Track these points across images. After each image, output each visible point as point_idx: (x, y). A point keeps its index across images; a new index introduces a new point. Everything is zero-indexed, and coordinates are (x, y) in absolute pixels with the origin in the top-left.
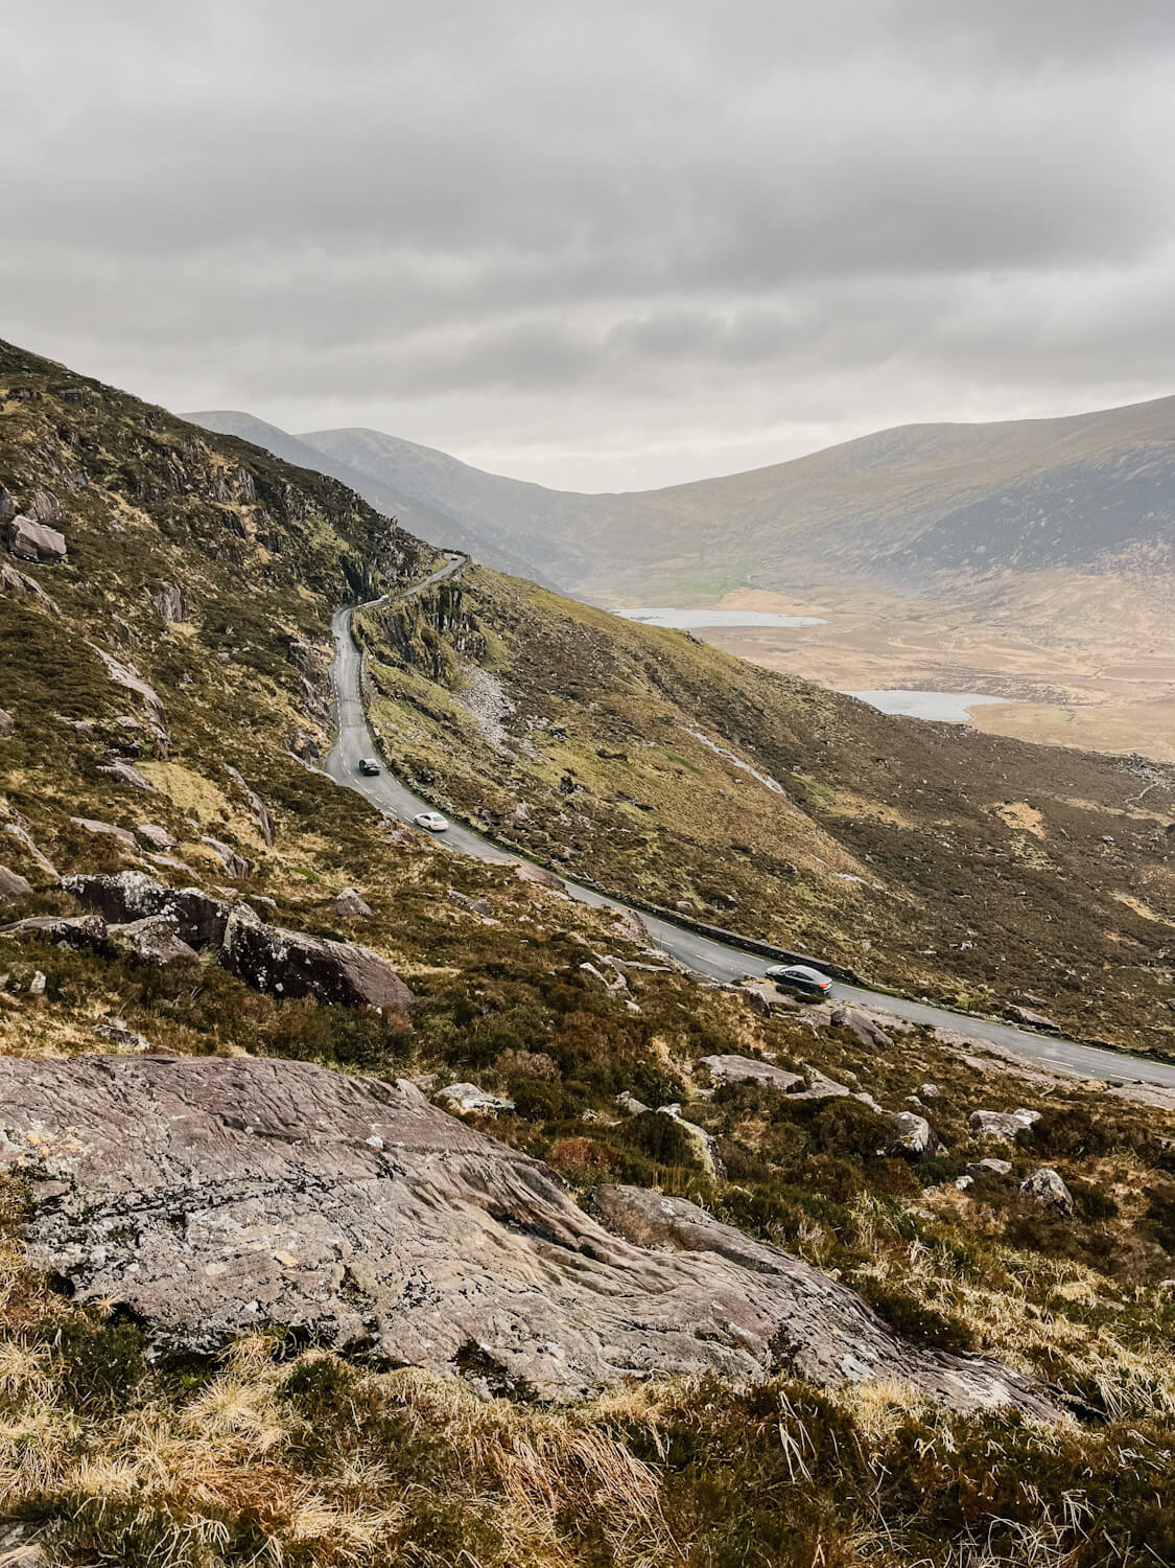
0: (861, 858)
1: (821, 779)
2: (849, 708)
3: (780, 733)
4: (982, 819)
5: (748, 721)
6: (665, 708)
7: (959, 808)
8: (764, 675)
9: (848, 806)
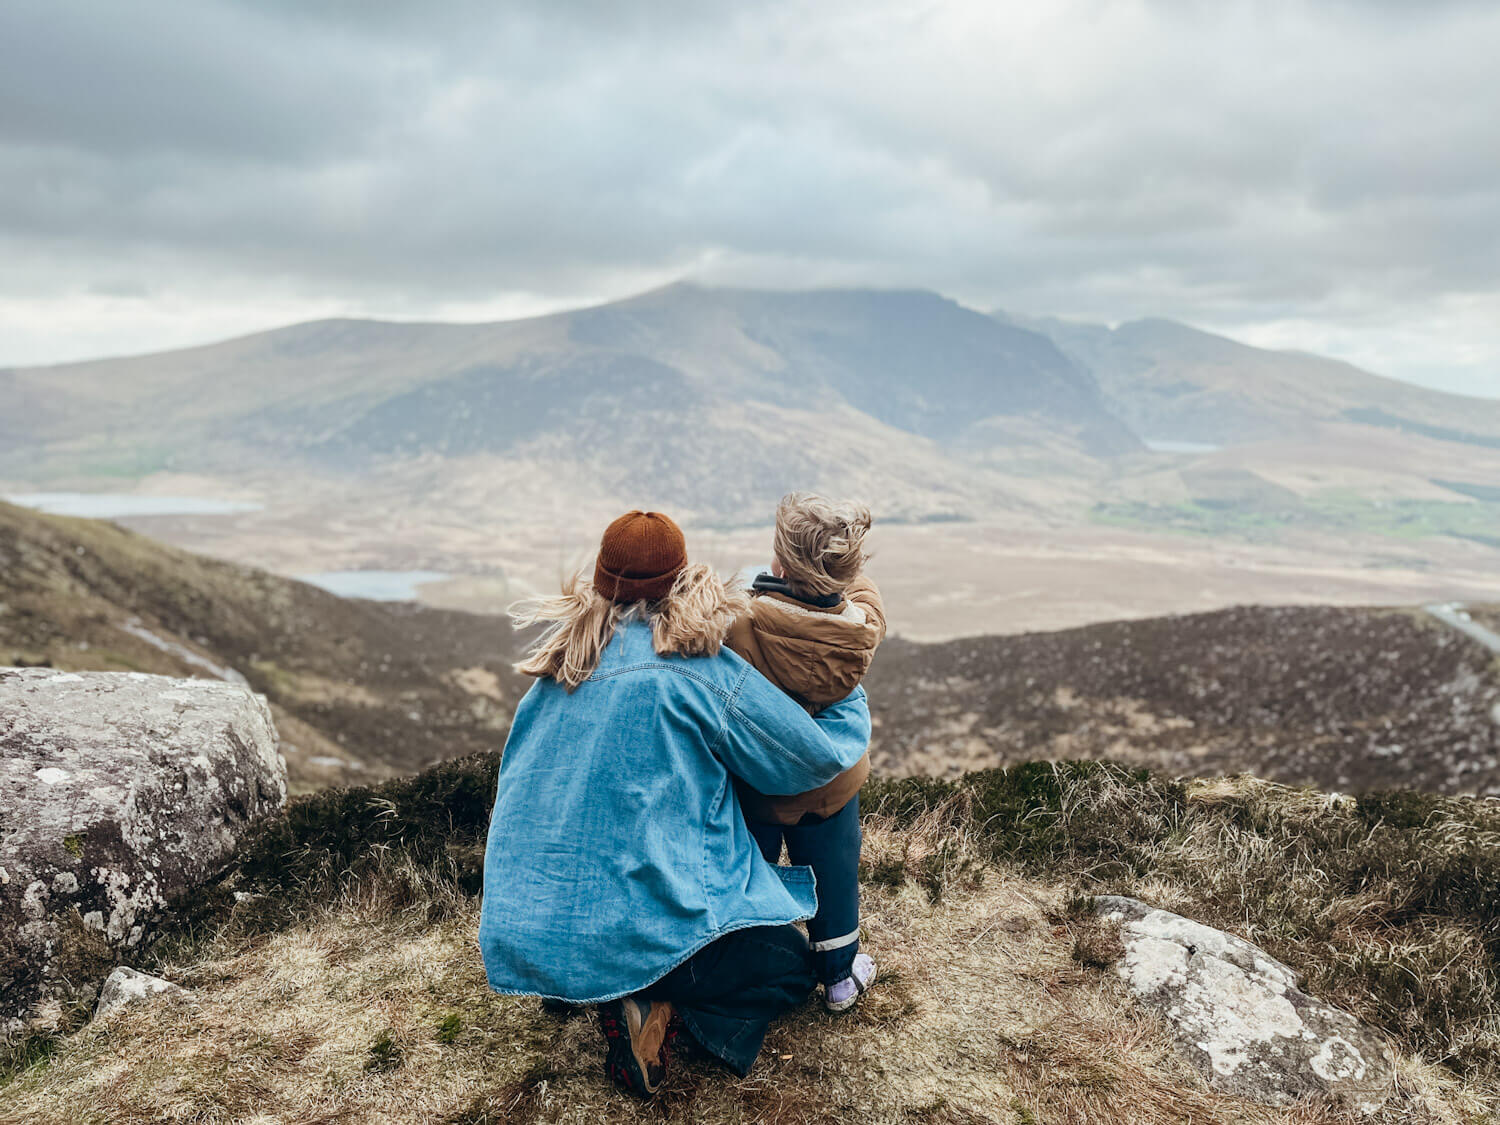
0: (334, 740)
1: (283, 666)
2: (303, 593)
3: (233, 623)
4: (444, 688)
5: (196, 613)
6: (94, 605)
7: (420, 680)
8: (208, 564)
9: (315, 690)
